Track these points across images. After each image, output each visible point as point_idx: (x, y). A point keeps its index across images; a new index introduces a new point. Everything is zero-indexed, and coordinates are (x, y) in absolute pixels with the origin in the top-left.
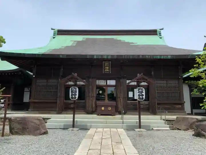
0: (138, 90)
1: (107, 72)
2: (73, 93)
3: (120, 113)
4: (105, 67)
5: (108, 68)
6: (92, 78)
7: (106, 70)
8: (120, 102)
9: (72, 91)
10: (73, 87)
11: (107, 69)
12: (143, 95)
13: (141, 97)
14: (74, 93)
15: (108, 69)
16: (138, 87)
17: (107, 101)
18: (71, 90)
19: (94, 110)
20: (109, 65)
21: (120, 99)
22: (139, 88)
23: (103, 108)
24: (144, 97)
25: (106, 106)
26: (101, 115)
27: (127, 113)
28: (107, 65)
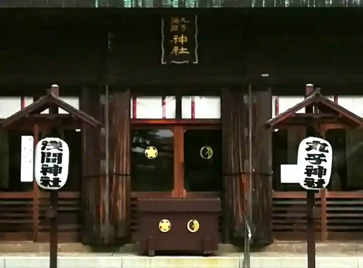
0: (308, 149)
1: (182, 57)
2: (48, 161)
3: (239, 245)
4: (170, 35)
5: (183, 39)
6: (111, 90)
7: (176, 49)
8: (242, 196)
9: (43, 154)
10: (48, 140)
11: (180, 45)
12: (321, 171)
13: (316, 178)
14: (54, 161)
15: (185, 45)
16: (307, 136)
17: (180, 192)
18: (43, 148)
19: (121, 233)
20: (191, 26)
21: (242, 184)
22: (311, 139)
23: (165, 225)
24: (327, 178)
25: (179, 216)
26: (158, 253)
27: (272, 246)
28: (180, 28)
